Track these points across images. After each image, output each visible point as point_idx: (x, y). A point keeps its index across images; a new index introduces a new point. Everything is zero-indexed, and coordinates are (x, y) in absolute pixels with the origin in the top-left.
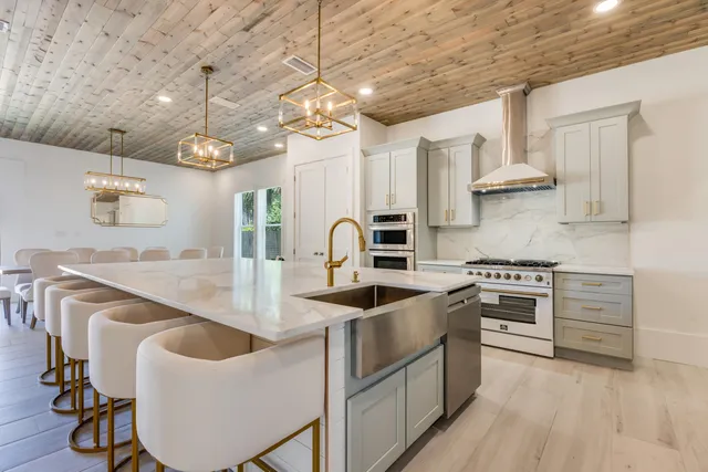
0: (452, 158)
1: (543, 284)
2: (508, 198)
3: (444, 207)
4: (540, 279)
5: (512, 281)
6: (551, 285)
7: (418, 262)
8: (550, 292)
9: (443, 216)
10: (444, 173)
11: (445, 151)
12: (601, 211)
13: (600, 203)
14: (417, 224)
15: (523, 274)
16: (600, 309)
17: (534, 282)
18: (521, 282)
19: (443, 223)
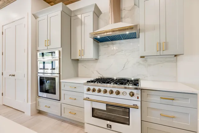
0: (83, 20)
1: (134, 98)
2: (113, 44)
3: (79, 48)
4: (132, 95)
5: (114, 95)
6: (140, 99)
7: (61, 81)
8: (139, 104)
9: (78, 53)
10: (79, 28)
11: (79, 16)
12: (166, 49)
13: (166, 43)
14: (61, 57)
15: (121, 91)
16: (174, 117)
17: (128, 96)
18: (121, 96)
19: (78, 57)
